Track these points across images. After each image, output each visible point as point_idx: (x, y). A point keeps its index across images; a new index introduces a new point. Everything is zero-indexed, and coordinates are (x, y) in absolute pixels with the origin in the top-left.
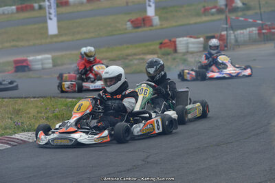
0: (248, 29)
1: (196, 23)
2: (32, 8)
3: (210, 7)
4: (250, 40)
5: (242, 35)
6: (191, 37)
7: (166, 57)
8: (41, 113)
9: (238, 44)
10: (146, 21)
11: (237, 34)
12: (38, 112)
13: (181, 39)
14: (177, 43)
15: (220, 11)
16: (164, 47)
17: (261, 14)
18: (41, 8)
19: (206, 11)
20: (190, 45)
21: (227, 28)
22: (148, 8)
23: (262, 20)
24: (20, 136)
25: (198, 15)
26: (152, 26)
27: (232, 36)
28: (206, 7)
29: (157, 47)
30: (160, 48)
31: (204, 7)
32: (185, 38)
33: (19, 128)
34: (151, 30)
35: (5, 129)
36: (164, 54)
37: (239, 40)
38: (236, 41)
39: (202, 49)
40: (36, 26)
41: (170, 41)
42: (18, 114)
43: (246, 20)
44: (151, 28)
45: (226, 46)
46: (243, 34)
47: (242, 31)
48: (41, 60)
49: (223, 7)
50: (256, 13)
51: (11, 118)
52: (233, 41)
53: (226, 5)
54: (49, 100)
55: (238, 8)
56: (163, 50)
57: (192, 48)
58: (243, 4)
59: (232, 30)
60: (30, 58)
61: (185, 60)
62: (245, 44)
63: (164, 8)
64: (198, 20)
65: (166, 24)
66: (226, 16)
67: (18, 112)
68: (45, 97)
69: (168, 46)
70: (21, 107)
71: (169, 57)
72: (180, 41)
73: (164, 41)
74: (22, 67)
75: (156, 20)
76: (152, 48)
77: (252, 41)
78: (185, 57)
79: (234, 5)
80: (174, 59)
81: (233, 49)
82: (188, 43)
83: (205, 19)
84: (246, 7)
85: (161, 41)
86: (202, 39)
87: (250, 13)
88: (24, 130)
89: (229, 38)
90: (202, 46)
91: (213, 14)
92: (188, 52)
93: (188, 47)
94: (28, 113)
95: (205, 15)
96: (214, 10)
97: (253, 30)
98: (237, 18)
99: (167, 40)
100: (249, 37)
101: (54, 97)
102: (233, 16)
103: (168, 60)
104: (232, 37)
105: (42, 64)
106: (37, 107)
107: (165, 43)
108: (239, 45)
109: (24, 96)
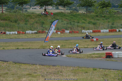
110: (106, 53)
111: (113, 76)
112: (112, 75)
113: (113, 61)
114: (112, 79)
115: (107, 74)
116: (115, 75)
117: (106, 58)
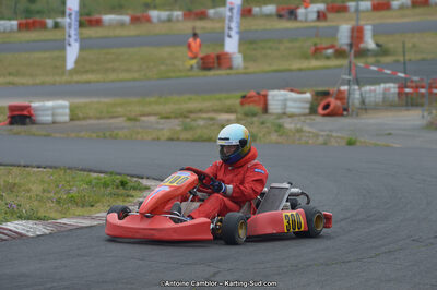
0: (383, 86)
1: (300, 70)
2: (43, 26)
3: (324, 46)
4: (384, 101)
5: (372, 94)
6: (291, 91)
7: (249, 119)
8: (49, 192)
9: (365, 107)
10: (221, 60)
11: (366, 92)
12: (44, 191)
13: (276, 92)
14: (269, 98)
15: (340, 53)
16: (249, 103)
17: (405, 63)
18: (56, 26)
19: (317, 52)
20: (290, 104)
21: (349, 81)
22: (227, 40)
23: (405, 72)
24: (15, 226)
25: (305, 57)
26: (230, 68)
27: (356, 93)
28: (319, 46)
29: (238, 101)
30: (242, 104)
31: (315, 45)
32: (282, 92)
33: (13, 213)
34: (228, 74)
36: (246, 115)
37: (367, 101)
38: (363, 102)
39: (307, 111)
40: (47, 55)
41: (258, 94)
42: (12, 192)
43: (380, 71)
44: (228, 71)
45: (346, 110)
46: (375, 92)
47: (373, 88)
48: (53, 108)
49: (346, 48)
50: (397, 61)
51: (2, 197)
52: (357, 103)
53: (351, 45)
54: (62, 173)
55: (368, 50)
56: (247, 107)
57: (293, 108)
58: (378, 45)
59: (358, 84)
60: (35, 104)
61: (280, 126)
62: (376, 107)
63: (252, 42)
64: (305, 64)
65: (253, 68)
66: (350, 63)
67: (11, 188)
68: (56, 168)
69: (254, 102)
70: (17, 181)
71: (255, 119)
72: (273, 96)
73: (248, 94)
74: (20, 117)
75: (238, 60)
76: (229, 102)
77: (387, 105)
78: (281, 121)
79: (362, 45)
80: (263, 123)
81: (357, 115)
82: (286, 100)
83: (314, 63)
84: (382, 50)
85: (243, 93)
86: (308, 95)
87: (387, 59)
88: (20, 217)
89: (351, 97)
90: (308, 105)
91: (328, 57)
92: (284, 114)
93: (285, 106)
94: (29, 191)
95: (317, 58)
96: (330, 51)
97: (389, 89)
98: (367, 65)
99: (253, 93)
100: (384, 98)
101: (69, 168)
102: (360, 63)
103: (253, 124)
104: (357, 95)
105: (53, 115)
106: (42, 181)
107: (250, 97)
108: (366, 109)
109: (22, 163)
110: (12, 109)
111: (36, 189)
112: (34, 188)
113: (34, 135)
114: (36, 203)
115: (15, 184)
116: (46, 185)
117: (11, 123)
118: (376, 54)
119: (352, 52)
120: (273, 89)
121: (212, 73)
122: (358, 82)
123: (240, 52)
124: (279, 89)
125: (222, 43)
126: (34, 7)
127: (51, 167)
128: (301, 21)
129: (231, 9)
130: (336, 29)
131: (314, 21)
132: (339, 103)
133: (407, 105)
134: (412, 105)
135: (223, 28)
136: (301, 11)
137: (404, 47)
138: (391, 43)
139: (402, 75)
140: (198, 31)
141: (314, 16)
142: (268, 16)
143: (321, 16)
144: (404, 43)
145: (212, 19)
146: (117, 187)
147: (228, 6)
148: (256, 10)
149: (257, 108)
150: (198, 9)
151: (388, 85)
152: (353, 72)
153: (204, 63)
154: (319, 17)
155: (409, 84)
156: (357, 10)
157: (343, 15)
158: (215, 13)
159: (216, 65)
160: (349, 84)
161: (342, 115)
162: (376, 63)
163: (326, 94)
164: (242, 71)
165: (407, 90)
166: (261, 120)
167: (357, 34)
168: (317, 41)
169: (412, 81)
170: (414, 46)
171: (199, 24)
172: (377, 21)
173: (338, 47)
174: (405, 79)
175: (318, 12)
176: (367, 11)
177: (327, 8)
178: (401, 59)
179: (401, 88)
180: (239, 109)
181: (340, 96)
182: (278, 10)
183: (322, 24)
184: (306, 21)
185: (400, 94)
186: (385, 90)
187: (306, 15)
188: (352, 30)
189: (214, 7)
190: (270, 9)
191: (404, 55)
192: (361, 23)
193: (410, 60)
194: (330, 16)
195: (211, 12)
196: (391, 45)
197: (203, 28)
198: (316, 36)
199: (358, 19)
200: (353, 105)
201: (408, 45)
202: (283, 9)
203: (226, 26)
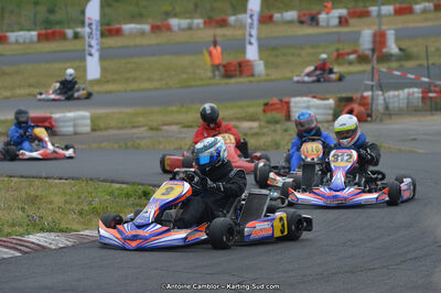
0: (406, 90)
2: (63, 36)
3: (346, 51)
4: (408, 107)
5: (396, 99)
6: (314, 97)
7: (272, 127)
8: (71, 204)
9: (389, 112)
10: (243, 68)
11: (389, 97)
12: (66, 202)
13: (298, 99)
14: (292, 104)
15: (363, 59)
16: (272, 110)
17: (428, 68)
18: (76, 36)
19: (340, 57)
21: (372, 86)
22: (249, 47)
23: (429, 77)
24: (36, 238)
26: (252, 75)
27: (380, 99)
28: (341, 51)
29: (260, 109)
30: (264, 111)
31: (338, 50)
32: (305, 99)
33: (35, 225)
34: (251, 82)
35: (13, 225)
36: (269, 122)
37: (391, 106)
38: (387, 108)
39: (330, 118)
41: (281, 101)
42: (34, 204)
43: (404, 75)
44: (251, 79)
45: (370, 115)
46: (399, 97)
47: (396, 93)
48: (74, 119)
49: (369, 53)
50: (421, 66)
51: (23, 209)
52: (381, 108)
53: (373, 50)
54: (84, 184)
55: (391, 55)
56: (269, 115)
58: (400, 49)
59: (382, 90)
60: (56, 116)
62: (400, 113)
63: (274, 49)
65: (275, 74)
66: (373, 68)
67: (33, 200)
68: (78, 179)
69: (277, 109)
70: (39, 193)
71: (278, 126)
72: (295, 103)
73: (271, 102)
75: (260, 67)
76: (251, 110)
77: (411, 110)
79: (384, 50)
80: (286, 131)
81: (381, 120)
82: (308, 107)
83: (337, 69)
84: (405, 55)
85: (266, 101)
86: (331, 102)
87: (410, 64)
88: (42, 230)
89: (375, 102)
90: (331, 112)
91: (350, 63)
94: (51, 203)
95: (339, 64)
96: (352, 57)
97: (414, 93)
98: (390, 70)
99: (275, 100)
100: (408, 103)
101: (91, 179)
102: (383, 68)
103: (275, 131)
104: (381, 100)
105: (74, 126)
106: (65, 193)
107: (272, 105)
108: (390, 115)
109: (44, 175)
118: (399, 59)
119: (375, 56)
120: (295, 96)
121: (233, 81)
122: (381, 87)
123: (261, 59)
124: (302, 95)
125: (243, 50)
126: (53, 18)
127: (73, 179)
128: (323, 27)
129: (251, 16)
130: (358, 34)
131: (336, 26)
132: (362, 109)
133: (431, 110)
134: (436, 110)
135: (244, 35)
136: (322, 16)
137: (427, 52)
138: (414, 47)
139: (426, 80)
140: (218, 39)
141: (336, 21)
142: (290, 22)
143: (343, 21)
144: (427, 47)
145: (234, 27)
146: (140, 198)
147: (249, 13)
148: (277, 16)
149: (279, 116)
150: (218, 17)
151: (411, 90)
152: (376, 77)
153: (226, 71)
154: (340, 22)
155: (432, 88)
156: (379, 15)
157: (365, 20)
158: (236, 21)
159: (238, 73)
160: (372, 90)
161: (366, 121)
162: (400, 68)
163: (350, 100)
164: (263, 78)
165: (431, 95)
166: (284, 127)
167: (379, 39)
168: (340, 46)
169: (436, 86)
170: (438, 50)
171: (220, 32)
172: (400, 26)
173: (360, 52)
174: (429, 84)
175: (340, 18)
176: (390, 15)
177: (349, 13)
178: (425, 63)
179: (425, 92)
180: (262, 116)
181: (363, 102)
182: (299, 16)
183: (344, 29)
184: (328, 26)
185: (424, 99)
186: (409, 94)
187: (328, 20)
188: (375, 35)
189: (234, 14)
190: (291, 15)
191: (427, 60)
192: (384, 27)
193: (433, 64)
194: (352, 21)
195: (232, 19)
196: (414, 50)
197: (224, 36)
198: (339, 41)
199: (380, 24)
200: (377, 110)
201: (432, 49)
202: (304, 15)
203: (247, 33)
